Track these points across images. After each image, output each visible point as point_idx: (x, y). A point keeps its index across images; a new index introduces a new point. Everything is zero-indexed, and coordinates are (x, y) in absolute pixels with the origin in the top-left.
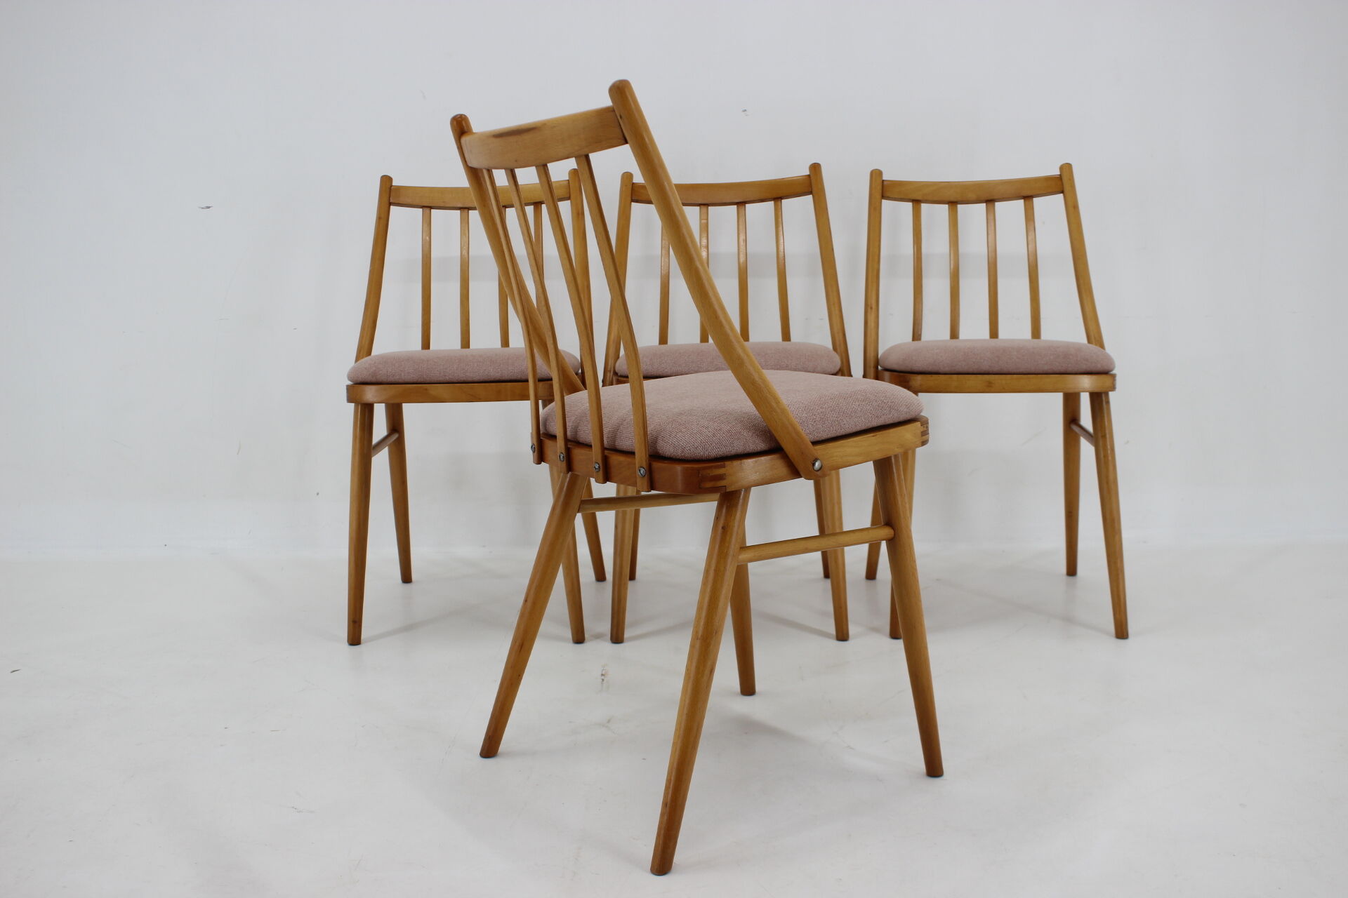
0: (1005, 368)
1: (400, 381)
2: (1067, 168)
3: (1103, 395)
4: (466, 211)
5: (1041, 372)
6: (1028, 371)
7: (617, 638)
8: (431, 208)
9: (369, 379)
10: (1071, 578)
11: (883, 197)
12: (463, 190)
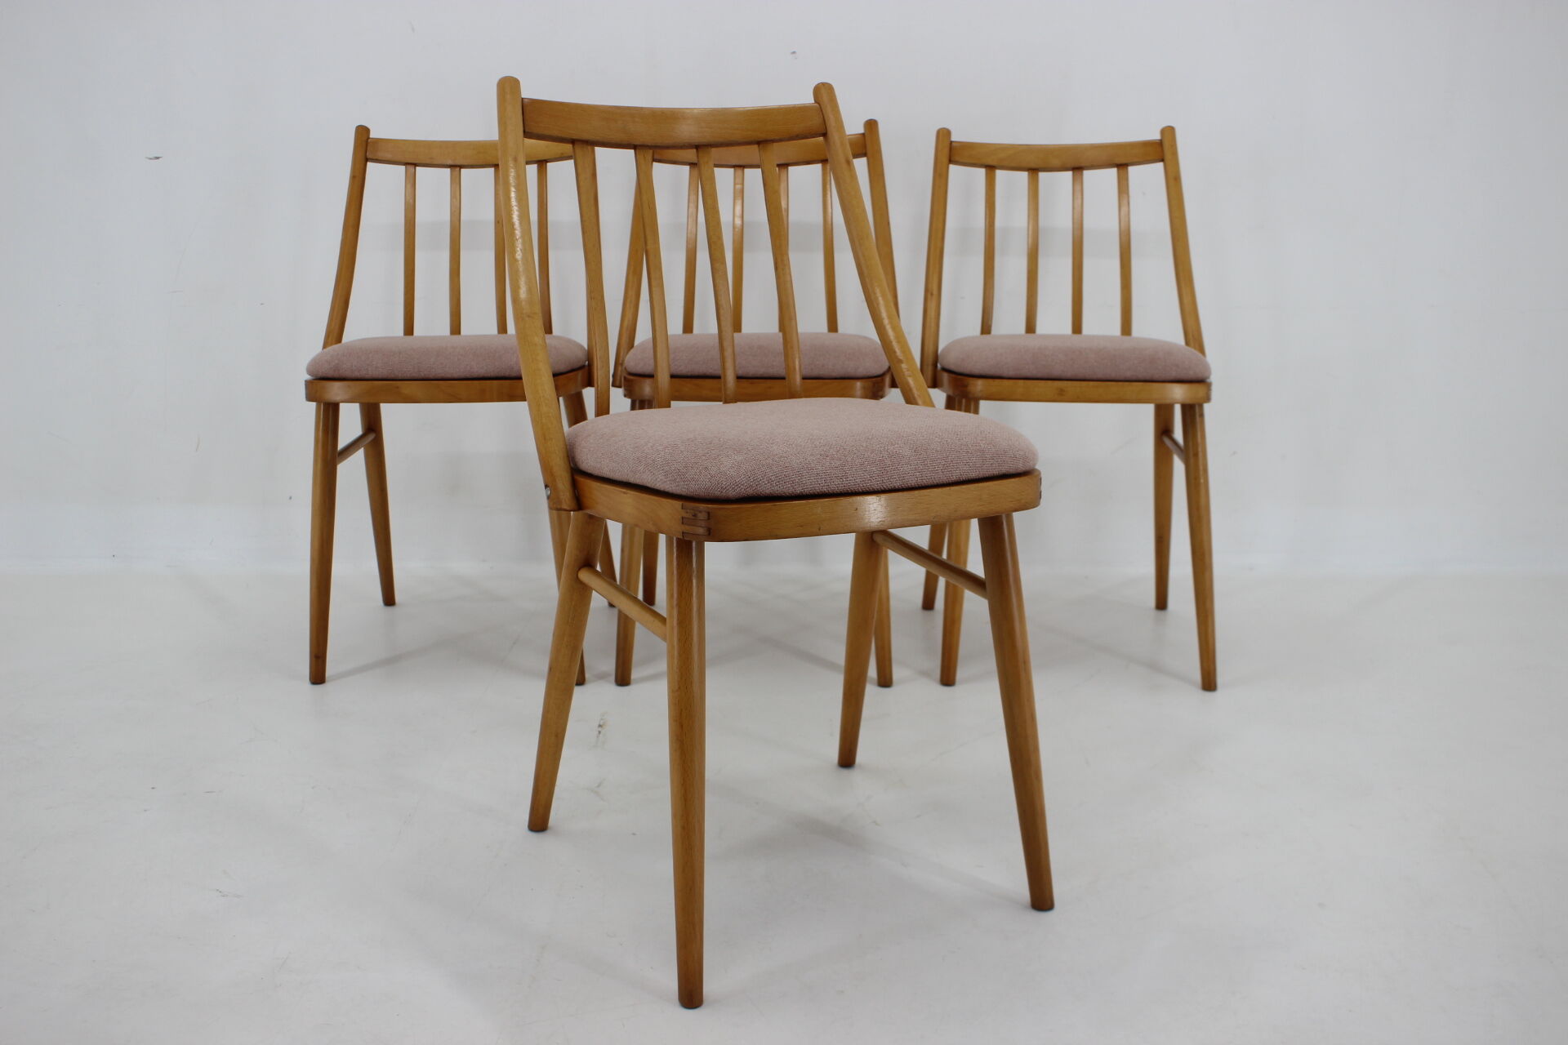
0: (1081, 373)
1: (367, 376)
2: (1169, 132)
3: (1197, 407)
4: (458, 169)
5: (1122, 378)
6: (1108, 377)
7: (623, 679)
8: (415, 165)
9: (331, 374)
10: (1161, 612)
11: (951, 161)
12: (454, 144)
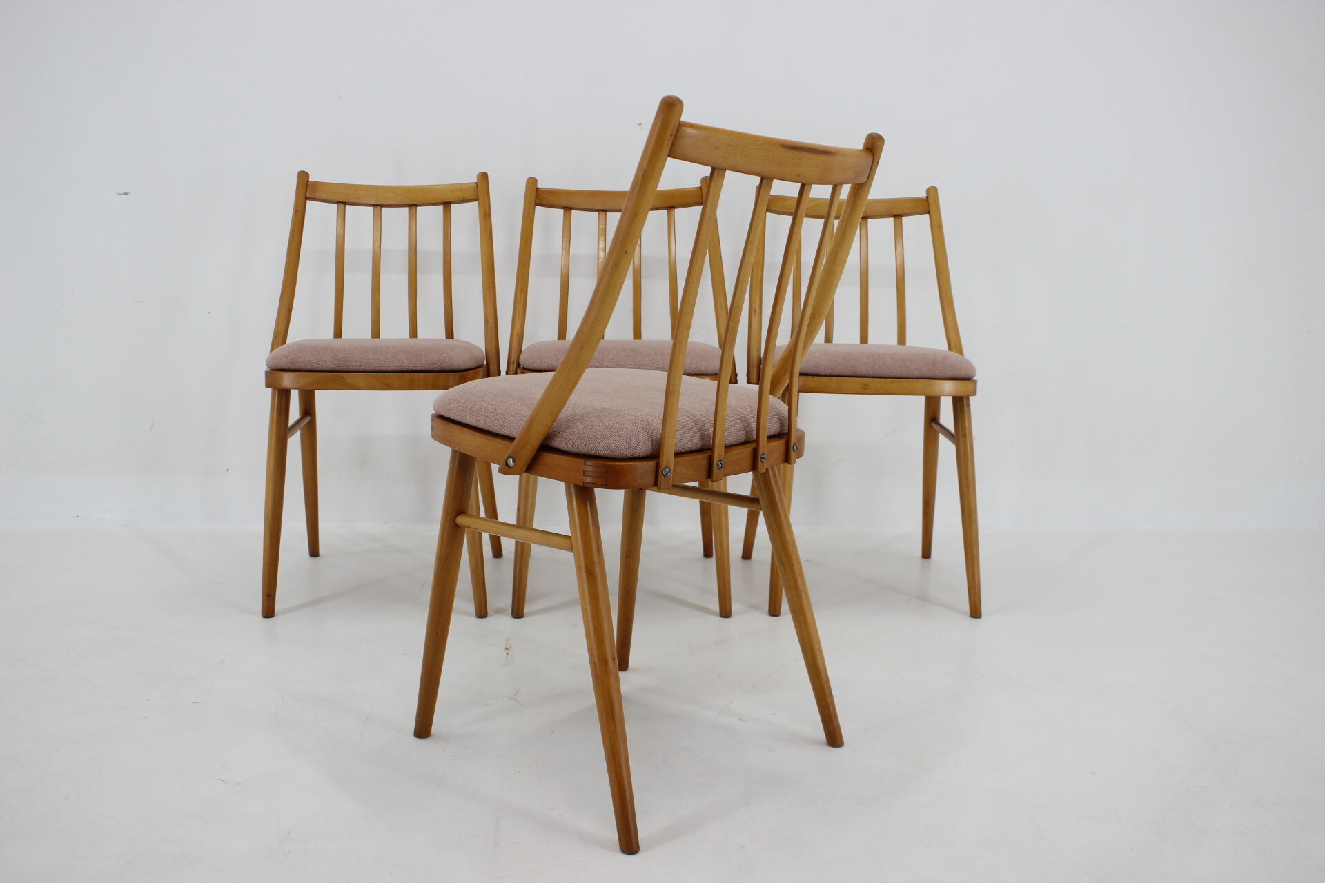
0: (880, 372)
2: (932, 191)
3: (965, 399)
4: (379, 208)
7: (518, 613)
8: (345, 203)
9: (288, 366)
10: (925, 560)
11: (767, 210)
12: (377, 188)
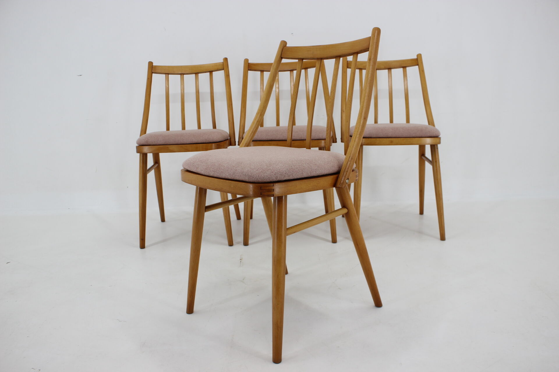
0: (398, 135)
1: (157, 144)
2: (419, 56)
3: (436, 146)
4: (183, 75)
8: (169, 74)
9: (144, 144)
10: (421, 215)
11: (348, 67)
12: (181, 67)
